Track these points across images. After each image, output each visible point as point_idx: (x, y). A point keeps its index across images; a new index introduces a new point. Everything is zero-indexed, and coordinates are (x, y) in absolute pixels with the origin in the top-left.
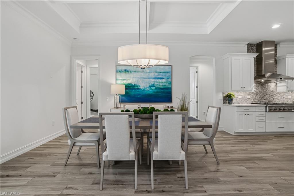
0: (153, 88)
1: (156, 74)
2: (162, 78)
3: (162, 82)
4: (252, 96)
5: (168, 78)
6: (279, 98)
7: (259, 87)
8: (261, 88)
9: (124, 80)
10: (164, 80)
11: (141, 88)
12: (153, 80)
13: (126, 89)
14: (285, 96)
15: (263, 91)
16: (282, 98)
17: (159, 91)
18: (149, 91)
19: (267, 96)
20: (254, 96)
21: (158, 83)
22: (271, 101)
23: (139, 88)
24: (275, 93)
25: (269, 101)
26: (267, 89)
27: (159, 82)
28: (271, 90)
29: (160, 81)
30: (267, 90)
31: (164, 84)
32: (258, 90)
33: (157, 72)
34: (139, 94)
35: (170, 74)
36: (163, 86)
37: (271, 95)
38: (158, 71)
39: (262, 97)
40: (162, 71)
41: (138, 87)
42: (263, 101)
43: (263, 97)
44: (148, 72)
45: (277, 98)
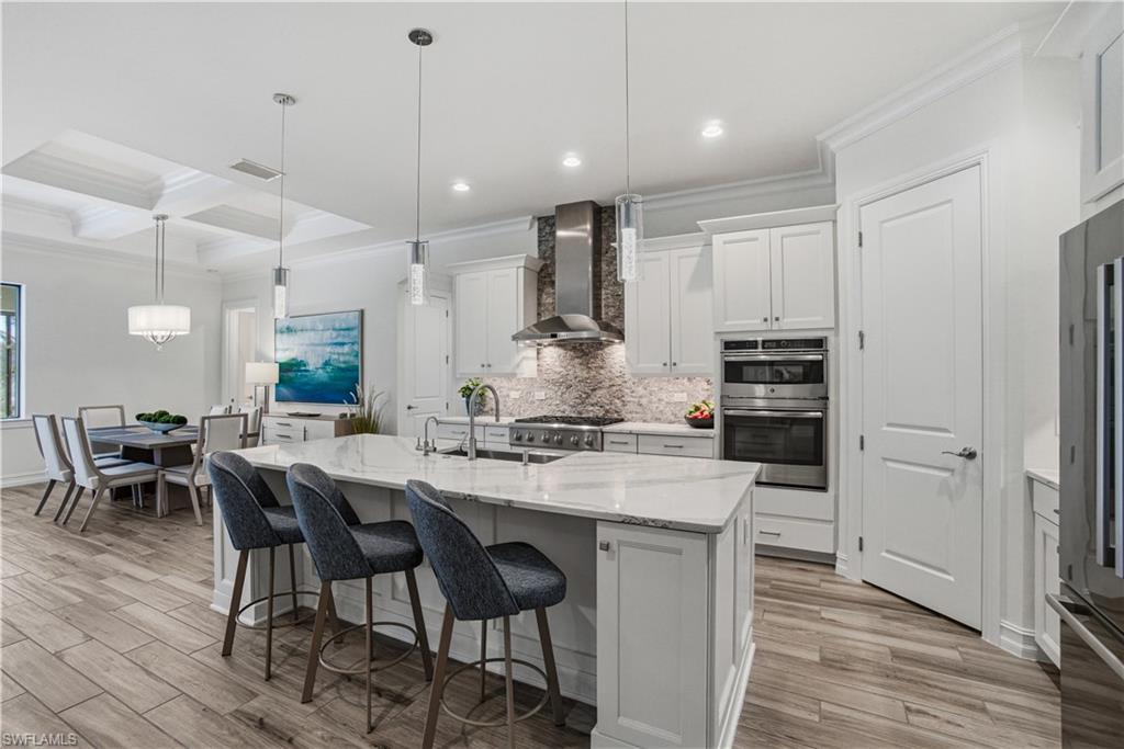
0: (329, 369)
1: (334, 334)
2: (342, 344)
3: (343, 354)
4: (551, 393)
5: (353, 344)
6: (644, 401)
7: (577, 360)
8: (581, 364)
9: (287, 350)
10: (346, 349)
11: (311, 368)
12: (328, 349)
13: (280, 370)
14: (663, 396)
15: (587, 376)
16: (655, 400)
17: (337, 374)
18: (322, 375)
19: (599, 393)
20: (559, 393)
21: (336, 357)
22: (617, 412)
23: (307, 368)
24: (629, 384)
25: (607, 411)
26: (602, 368)
27: (339, 354)
28: (616, 370)
29: (339, 349)
30: (602, 371)
31: (347, 358)
32: (571, 372)
33: (334, 329)
34: (307, 384)
35: (355, 333)
36: (344, 362)
37: (614, 388)
38: (337, 326)
39: (584, 396)
40: (344, 326)
41: (305, 365)
42: (588, 411)
43: (588, 396)
44: (321, 328)
45: (636, 400)
